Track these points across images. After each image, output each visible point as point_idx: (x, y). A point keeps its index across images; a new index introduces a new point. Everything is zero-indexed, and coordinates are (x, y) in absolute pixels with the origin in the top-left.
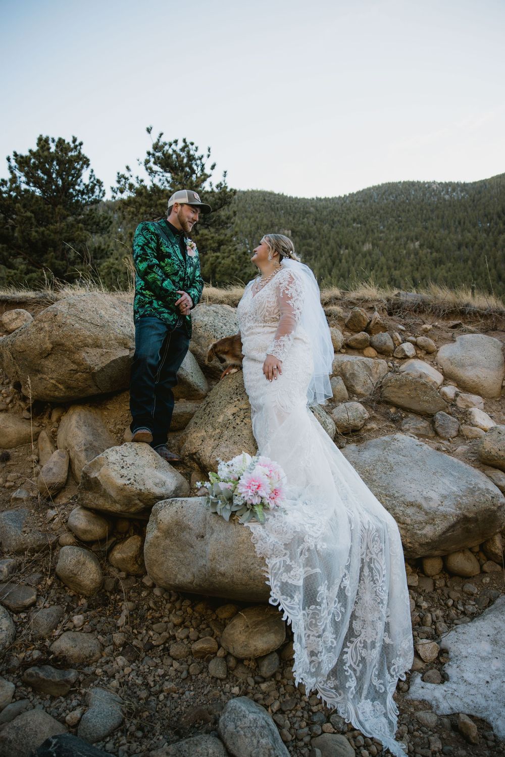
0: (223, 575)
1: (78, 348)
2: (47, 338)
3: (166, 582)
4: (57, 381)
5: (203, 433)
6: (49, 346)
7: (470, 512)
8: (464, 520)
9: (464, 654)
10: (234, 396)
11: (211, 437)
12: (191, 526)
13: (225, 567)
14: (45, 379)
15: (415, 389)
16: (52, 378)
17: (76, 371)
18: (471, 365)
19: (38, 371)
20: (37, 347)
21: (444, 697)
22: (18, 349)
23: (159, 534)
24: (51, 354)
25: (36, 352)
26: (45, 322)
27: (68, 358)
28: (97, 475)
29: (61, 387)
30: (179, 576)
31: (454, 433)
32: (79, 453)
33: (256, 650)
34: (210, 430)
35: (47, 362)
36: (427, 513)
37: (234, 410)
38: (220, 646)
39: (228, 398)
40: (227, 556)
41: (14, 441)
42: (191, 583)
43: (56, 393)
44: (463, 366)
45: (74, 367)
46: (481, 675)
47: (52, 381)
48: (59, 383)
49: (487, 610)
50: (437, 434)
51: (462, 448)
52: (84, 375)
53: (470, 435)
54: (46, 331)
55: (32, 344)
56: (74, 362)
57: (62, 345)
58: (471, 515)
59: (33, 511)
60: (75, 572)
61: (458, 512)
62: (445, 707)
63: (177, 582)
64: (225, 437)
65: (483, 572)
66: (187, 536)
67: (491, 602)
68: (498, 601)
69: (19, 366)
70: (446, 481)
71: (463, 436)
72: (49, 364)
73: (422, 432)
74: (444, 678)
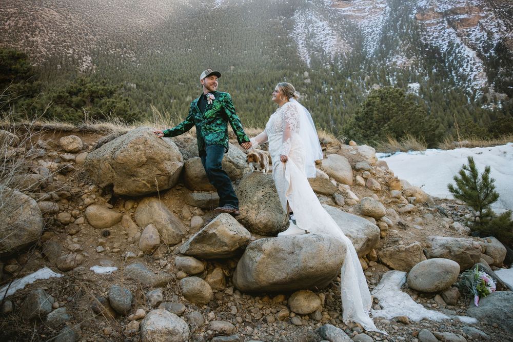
0: (311, 268)
1: (162, 161)
2: (143, 155)
3: (267, 282)
4: (147, 182)
5: (246, 207)
6: (145, 159)
7: (370, 236)
8: (369, 240)
9: (385, 297)
10: (259, 186)
11: (252, 209)
12: (284, 249)
13: (312, 263)
14: (138, 181)
15: (322, 182)
16: (144, 180)
17: (160, 175)
18: (340, 169)
19: (133, 176)
20: (136, 160)
21: (387, 313)
22: (119, 161)
23: (264, 256)
24: (144, 165)
25: (135, 163)
26: (139, 144)
27: (156, 167)
28: (214, 231)
29: (148, 185)
30: (276, 277)
31: (344, 203)
32: (167, 225)
33: (314, 308)
34: (251, 205)
35: (141, 170)
36: (353, 239)
37: (263, 194)
38: (291, 312)
39: (255, 188)
40: (313, 258)
41: (109, 222)
42: (285, 278)
43: (144, 189)
44: (337, 170)
45: (159, 172)
46: (395, 302)
47: (143, 182)
48: (148, 183)
49: (381, 280)
50: (336, 203)
51: (351, 210)
52: (165, 178)
53: (351, 203)
54: (141, 150)
55: (132, 158)
56: (159, 170)
57: (153, 159)
58: (370, 238)
59: (146, 263)
60: (201, 290)
61: (366, 237)
62: (389, 317)
63: (275, 280)
64: (262, 208)
65: (369, 267)
66: (282, 255)
67: (380, 277)
68: (384, 276)
69: (116, 172)
70: (355, 223)
71: (348, 204)
72: (142, 171)
73: (329, 203)
74: (382, 308)
